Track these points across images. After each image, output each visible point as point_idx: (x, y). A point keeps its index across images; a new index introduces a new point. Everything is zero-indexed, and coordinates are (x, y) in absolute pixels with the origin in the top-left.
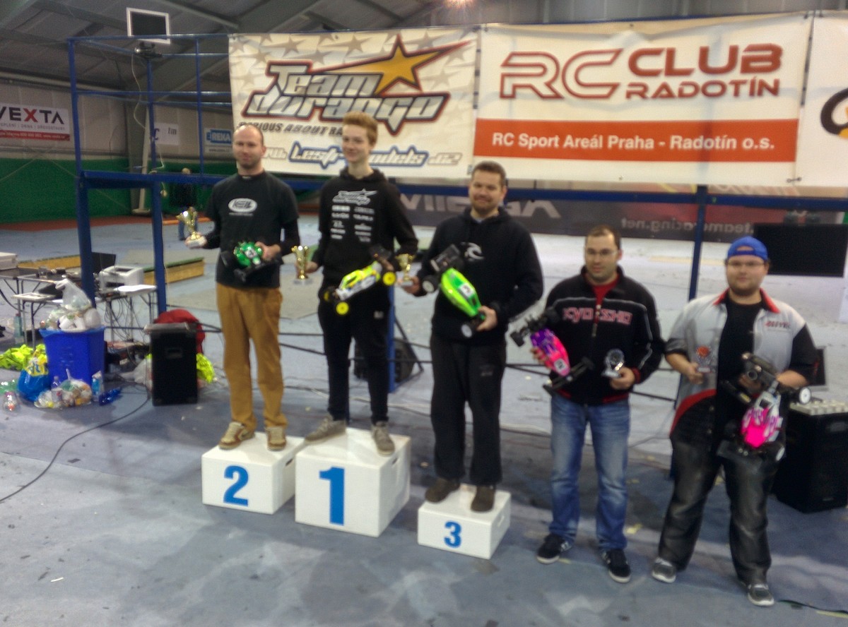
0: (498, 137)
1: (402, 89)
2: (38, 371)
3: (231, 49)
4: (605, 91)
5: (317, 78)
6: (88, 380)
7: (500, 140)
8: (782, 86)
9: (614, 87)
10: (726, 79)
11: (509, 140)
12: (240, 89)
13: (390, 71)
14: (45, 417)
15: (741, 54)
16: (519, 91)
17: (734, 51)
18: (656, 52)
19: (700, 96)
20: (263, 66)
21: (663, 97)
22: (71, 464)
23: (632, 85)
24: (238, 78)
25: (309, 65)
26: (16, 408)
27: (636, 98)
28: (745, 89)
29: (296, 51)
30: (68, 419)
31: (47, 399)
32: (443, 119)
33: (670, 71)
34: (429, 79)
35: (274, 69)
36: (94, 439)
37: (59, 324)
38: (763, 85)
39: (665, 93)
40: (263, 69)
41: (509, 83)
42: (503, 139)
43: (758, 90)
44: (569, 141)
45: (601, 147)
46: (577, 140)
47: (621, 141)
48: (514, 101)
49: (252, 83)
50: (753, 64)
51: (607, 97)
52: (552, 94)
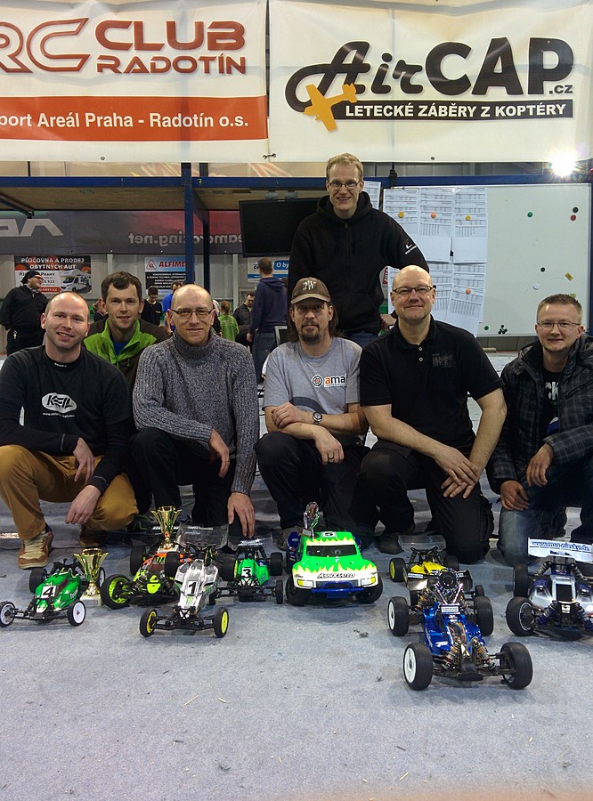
4: (75, 63)
8: (248, 64)
9: (85, 58)
10: (196, 54)
15: (207, 31)
17: (200, 26)
18: (125, 25)
19: (173, 70)
21: (136, 72)
23: (102, 58)
27: (108, 72)
28: (215, 66)
33: (141, 45)
38: (230, 61)
39: (137, 68)
43: (228, 67)
44: (43, 120)
45: (78, 125)
46: (52, 119)
47: (99, 119)
50: (219, 42)
51: (78, 69)
52: (19, 67)
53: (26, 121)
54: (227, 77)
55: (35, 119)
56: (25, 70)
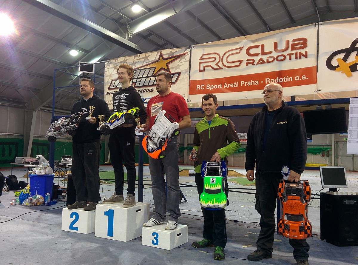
2: (26, 192)
3: (105, 66)
4: (238, 64)
6: (44, 196)
7: (199, 87)
8: (308, 54)
9: (241, 61)
10: (285, 53)
11: (203, 87)
12: (107, 80)
15: (290, 43)
16: (206, 68)
17: (288, 42)
18: (257, 47)
19: (276, 61)
21: (261, 63)
22: (21, 219)
23: (248, 60)
24: (107, 76)
27: (250, 65)
28: (293, 57)
31: (26, 202)
32: (178, 82)
33: (263, 53)
34: (173, 68)
36: (36, 213)
38: (300, 54)
39: (262, 62)
41: (202, 66)
43: (299, 56)
44: (226, 86)
45: (238, 86)
46: (229, 85)
47: (246, 83)
48: (204, 72)
49: (112, 77)
50: (296, 47)
51: (238, 66)
52: (218, 68)
53: (220, 86)
54: (299, 60)
55: (223, 86)
56: (220, 68)
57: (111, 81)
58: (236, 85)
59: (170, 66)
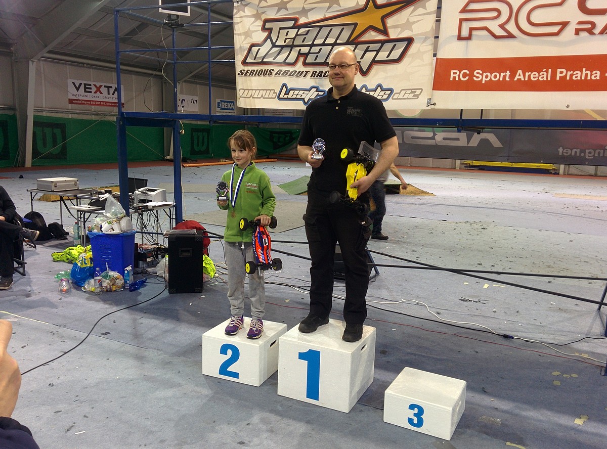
0: (455, 73)
1: (373, 35)
2: (86, 264)
3: (235, 11)
4: (555, 29)
5: (302, 31)
6: (122, 272)
7: (456, 76)
9: (564, 25)
11: (465, 75)
12: (241, 43)
13: (362, 21)
14: (88, 299)
16: (474, 33)
20: (260, 23)
22: (103, 336)
23: (580, 23)
24: (240, 34)
25: (296, 20)
26: (67, 291)
27: (584, 34)
29: (286, 9)
30: (105, 301)
31: (91, 285)
32: (406, 60)
34: (395, 27)
35: (268, 25)
36: (122, 317)
37: (101, 227)
40: (259, 26)
41: (466, 27)
42: (459, 75)
44: (519, 75)
45: (549, 79)
46: (527, 74)
47: (569, 73)
48: (470, 42)
49: (251, 38)
51: (557, 34)
53: (505, 77)
55: (512, 76)
57: (248, 46)
58: (544, 76)
59: (390, 22)
